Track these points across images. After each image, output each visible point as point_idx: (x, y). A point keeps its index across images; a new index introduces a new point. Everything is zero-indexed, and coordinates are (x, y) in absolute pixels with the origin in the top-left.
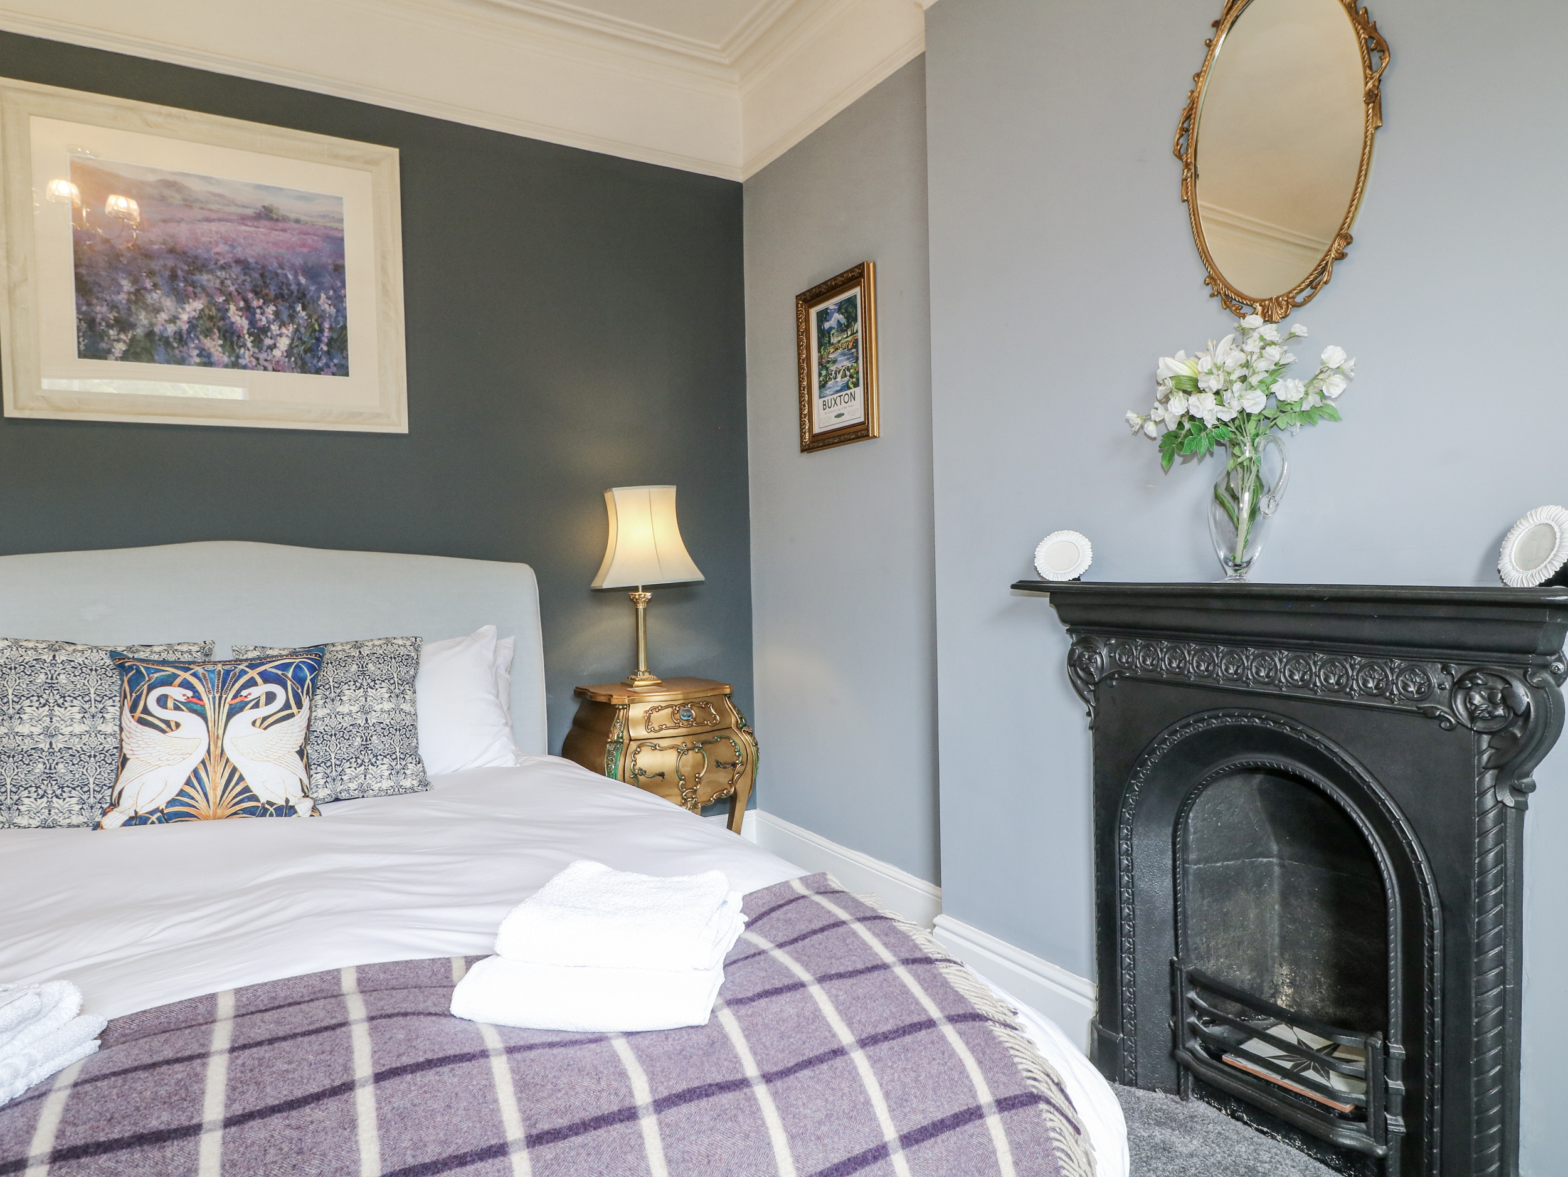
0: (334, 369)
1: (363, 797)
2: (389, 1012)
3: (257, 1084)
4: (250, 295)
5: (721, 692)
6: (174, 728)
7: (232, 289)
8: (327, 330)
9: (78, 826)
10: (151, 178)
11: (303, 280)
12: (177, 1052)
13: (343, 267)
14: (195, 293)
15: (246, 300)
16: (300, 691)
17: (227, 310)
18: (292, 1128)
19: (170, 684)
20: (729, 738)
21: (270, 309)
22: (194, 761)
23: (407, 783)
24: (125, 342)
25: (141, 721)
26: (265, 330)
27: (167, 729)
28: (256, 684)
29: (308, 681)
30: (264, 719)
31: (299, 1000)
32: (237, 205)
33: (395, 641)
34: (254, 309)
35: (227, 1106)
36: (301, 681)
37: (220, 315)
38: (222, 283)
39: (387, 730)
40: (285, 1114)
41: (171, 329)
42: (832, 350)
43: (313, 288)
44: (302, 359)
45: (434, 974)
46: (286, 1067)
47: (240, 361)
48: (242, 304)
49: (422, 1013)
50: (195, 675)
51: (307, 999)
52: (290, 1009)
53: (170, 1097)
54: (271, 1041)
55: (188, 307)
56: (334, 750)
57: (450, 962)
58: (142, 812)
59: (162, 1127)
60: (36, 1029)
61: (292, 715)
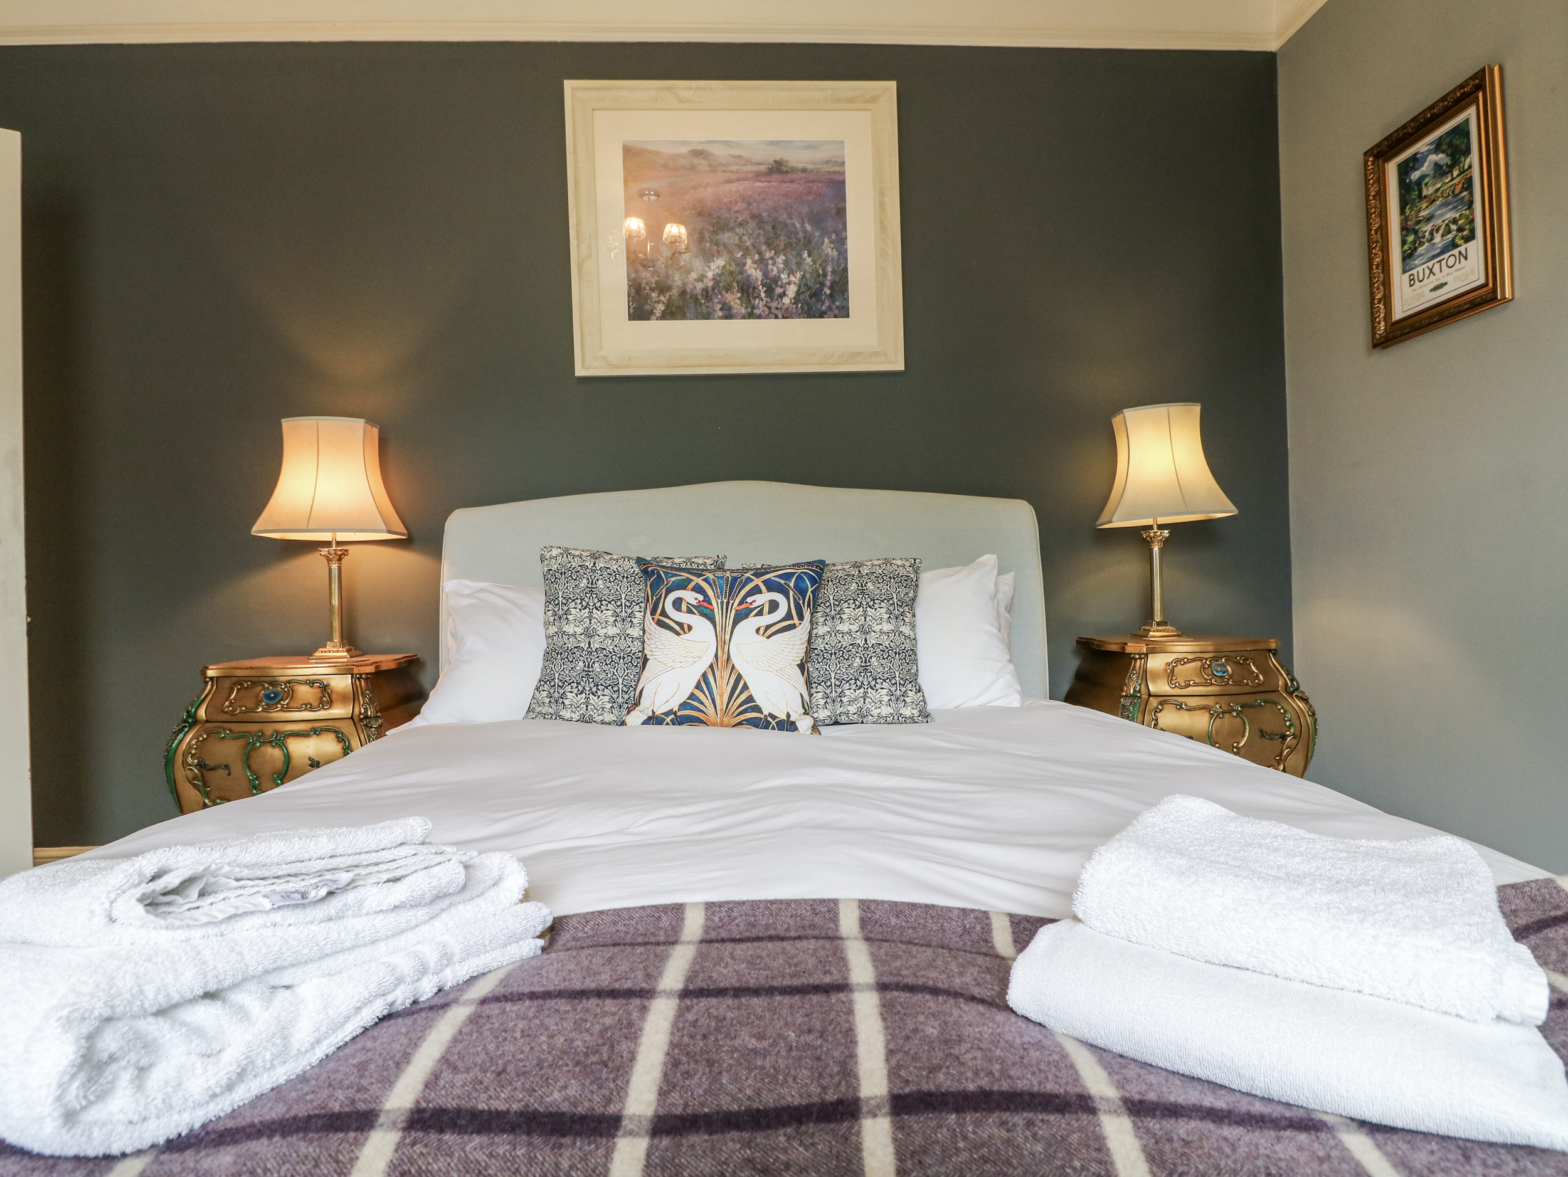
0: (836, 312)
1: (862, 722)
2: (910, 980)
3: (710, 1063)
4: (764, 248)
5: (1263, 646)
6: (686, 631)
7: (748, 243)
8: (829, 274)
9: (610, 724)
10: (684, 150)
11: (809, 228)
12: (617, 980)
13: (845, 209)
14: (718, 251)
15: (760, 253)
16: (801, 602)
17: (745, 264)
18: (754, 1169)
19: (685, 588)
20: (1276, 703)
21: (781, 259)
22: (703, 666)
23: (907, 712)
24: (663, 303)
25: (660, 624)
26: (776, 280)
27: (681, 632)
28: (760, 592)
29: (809, 593)
30: (768, 627)
31: (782, 934)
32: (752, 164)
33: (894, 562)
34: (767, 260)
35: (663, 1094)
36: (802, 592)
37: (738, 269)
38: (740, 238)
39: (886, 653)
40: (746, 1135)
41: (700, 286)
42: (1424, 206)
43: (817, 234)
44: (808, 304)
45: (966, 931)
46: (753, 1043)
47: (755, 311)
48: (757, 257)
49: (961, 995)
50: (706, 580)
51: (793, 934)
52: (770, 945)
53: (586, 1055)
54: (739, 992)
55: (713, 266)
56: (834, 669)
57: (988, 918)
58: (659, 712)
59: (565, 1107)
60: (465, 911)
61: (793, 627)
